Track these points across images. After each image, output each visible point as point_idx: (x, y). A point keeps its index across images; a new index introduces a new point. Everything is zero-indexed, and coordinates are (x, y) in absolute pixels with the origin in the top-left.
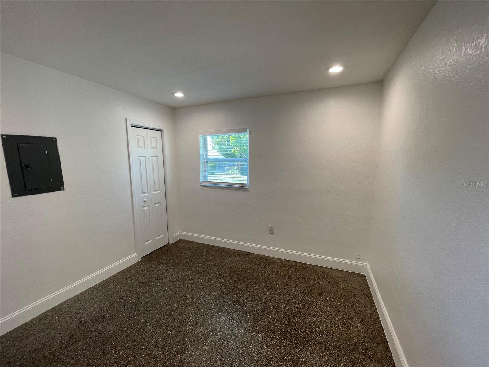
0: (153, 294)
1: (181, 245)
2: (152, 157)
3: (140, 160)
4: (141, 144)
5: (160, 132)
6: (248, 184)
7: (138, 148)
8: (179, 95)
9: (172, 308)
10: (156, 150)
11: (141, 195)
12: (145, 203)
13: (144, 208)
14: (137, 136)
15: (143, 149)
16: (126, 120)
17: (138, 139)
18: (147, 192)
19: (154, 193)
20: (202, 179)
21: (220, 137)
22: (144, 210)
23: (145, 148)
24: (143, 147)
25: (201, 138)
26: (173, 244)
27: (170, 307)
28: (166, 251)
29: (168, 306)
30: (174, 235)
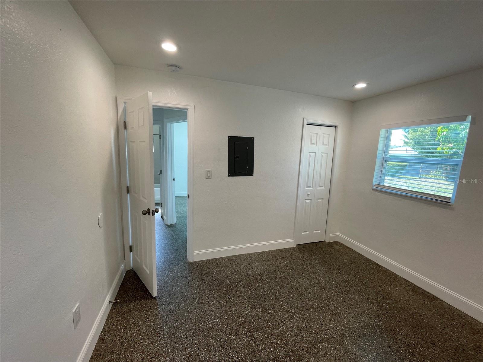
0: (299, 282)
1: (337, 247)
2: (322, 154)
3: (310, 155)
4: (314, 141)
5: (335, 128)
6: (454, 199)
7: (310, 144)
8: (361, 86)
9: (312, 305)
10: (327, 146)
11: (306, 188)
12: (308, 197)
13: (307, 201)
14: (311, 133)
15: (315, 145)
16: (304, 119)
17: (312, 136)
18: (311, 187)
19: (318, 188)
20: (375, 182)
21: (420, 129)
22: (306, 202)
23: (316, 145)
24: (315, 144)
25: (383, 133)
26: (329, 243)
27: (310, 302)
28: (320, 247)
29: (309, 301)
30: (332, 235)
